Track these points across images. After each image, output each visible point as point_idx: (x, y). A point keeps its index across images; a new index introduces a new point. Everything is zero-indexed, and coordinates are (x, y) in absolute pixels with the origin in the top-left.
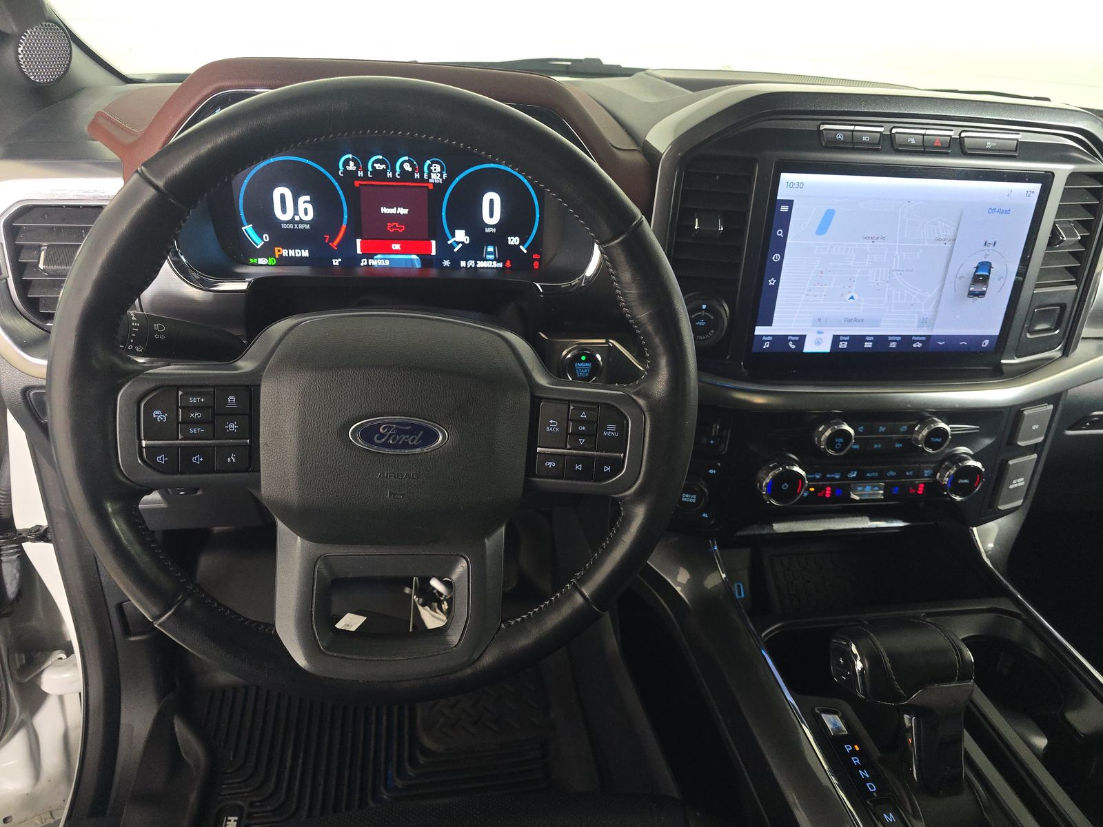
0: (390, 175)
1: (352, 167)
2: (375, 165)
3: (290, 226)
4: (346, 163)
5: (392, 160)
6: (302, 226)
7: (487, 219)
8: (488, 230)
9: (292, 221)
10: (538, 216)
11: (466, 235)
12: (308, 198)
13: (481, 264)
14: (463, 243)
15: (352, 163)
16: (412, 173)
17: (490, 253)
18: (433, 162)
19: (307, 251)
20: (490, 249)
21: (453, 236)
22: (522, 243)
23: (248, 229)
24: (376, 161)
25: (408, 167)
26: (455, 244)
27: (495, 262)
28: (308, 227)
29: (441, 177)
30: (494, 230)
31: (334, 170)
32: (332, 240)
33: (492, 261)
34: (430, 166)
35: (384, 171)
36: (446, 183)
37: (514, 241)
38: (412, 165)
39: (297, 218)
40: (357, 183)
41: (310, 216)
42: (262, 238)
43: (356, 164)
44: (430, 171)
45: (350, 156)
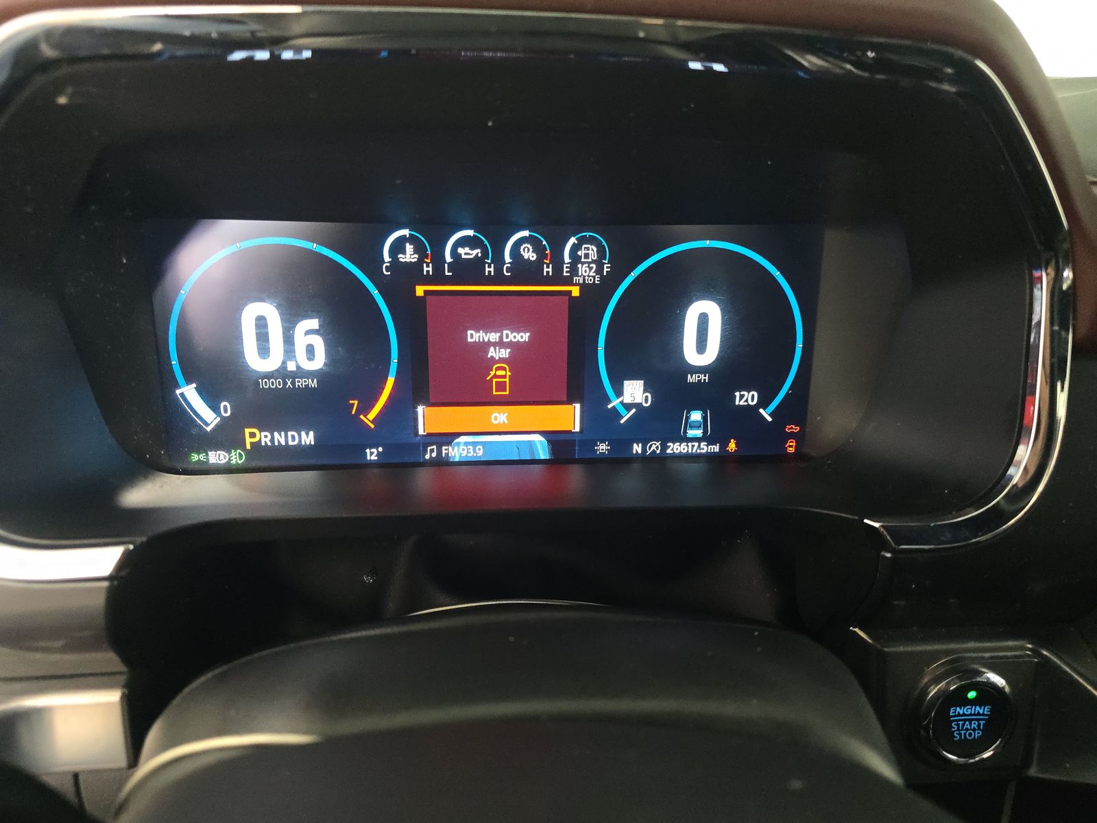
0: (490, 270)
1: (409, 255)
2: (460, 250)
3: (277, 384)
4: (398, 247)
5: (496, 235)
6: (300, 383)
7: (692, 356)
8: (692, 379)
9: (282, 373)
10: (799, 345)
11: (645, 391)
12: (314, 323)
13: (676, 448)
14: (638, 406)
15: (409, 248)
16: (539, 263)
17: (695, 426)
18: (582, 241)
19: (311, 433)
20: (696, 416)
21: (619, 392)
22: (764, 402)
23: (189, 393)
24: (463, 242)
25: (529, 254)
26: (622, 410)
27: (703, 444)
28: (313, 384)
29: (599, 270)
30: (705, 378)
31: (370, 263)
32: (366, 408)
33: (698, 440)
34: (576, 248)
35: (478, 263)
36: (609, 284)
37: (747, 398)
38: (538, 248)
39: (291, 366)
40: (420, 291)
41: (319, 362)
42: (215, 409)
43: (419, 249)
44: (576, 260)
45: (405, 232)
